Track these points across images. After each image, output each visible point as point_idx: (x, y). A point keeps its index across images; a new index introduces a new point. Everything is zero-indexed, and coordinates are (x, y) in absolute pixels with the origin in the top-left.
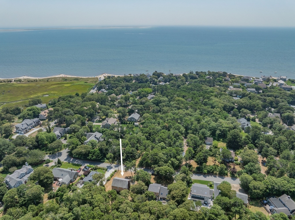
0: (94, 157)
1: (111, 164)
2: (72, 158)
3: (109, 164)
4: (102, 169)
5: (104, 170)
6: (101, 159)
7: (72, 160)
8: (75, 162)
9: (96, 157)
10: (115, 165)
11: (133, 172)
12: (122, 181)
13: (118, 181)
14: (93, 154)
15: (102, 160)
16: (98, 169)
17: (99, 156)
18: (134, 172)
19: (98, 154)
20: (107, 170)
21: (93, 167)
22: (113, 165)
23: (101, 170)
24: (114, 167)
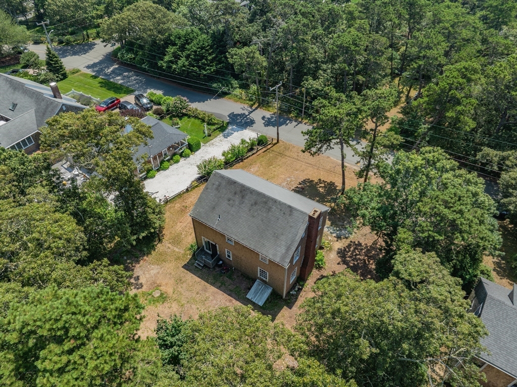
0: (182, 61)
1: (251, 106)
2: (118, 64)
3: (246, 106)
4: (203, 121)
5: (214, 124)
6: (210, 78)
7: (116, 68)
8: (119, 78)
9: (191, 65)
10: (268, 114)
11: (354, 163)
12: (263, 202)
13: (237, 198)
14: (182, 48)
15: (215, 85)
16: (189, 116)
17: (203, 57)
18: (362, 165)
19: (202, 48)
20: (222, 128)
21: (168, 105)
22: (259, 115)
23: (197, 122)
24: (259, 123)
